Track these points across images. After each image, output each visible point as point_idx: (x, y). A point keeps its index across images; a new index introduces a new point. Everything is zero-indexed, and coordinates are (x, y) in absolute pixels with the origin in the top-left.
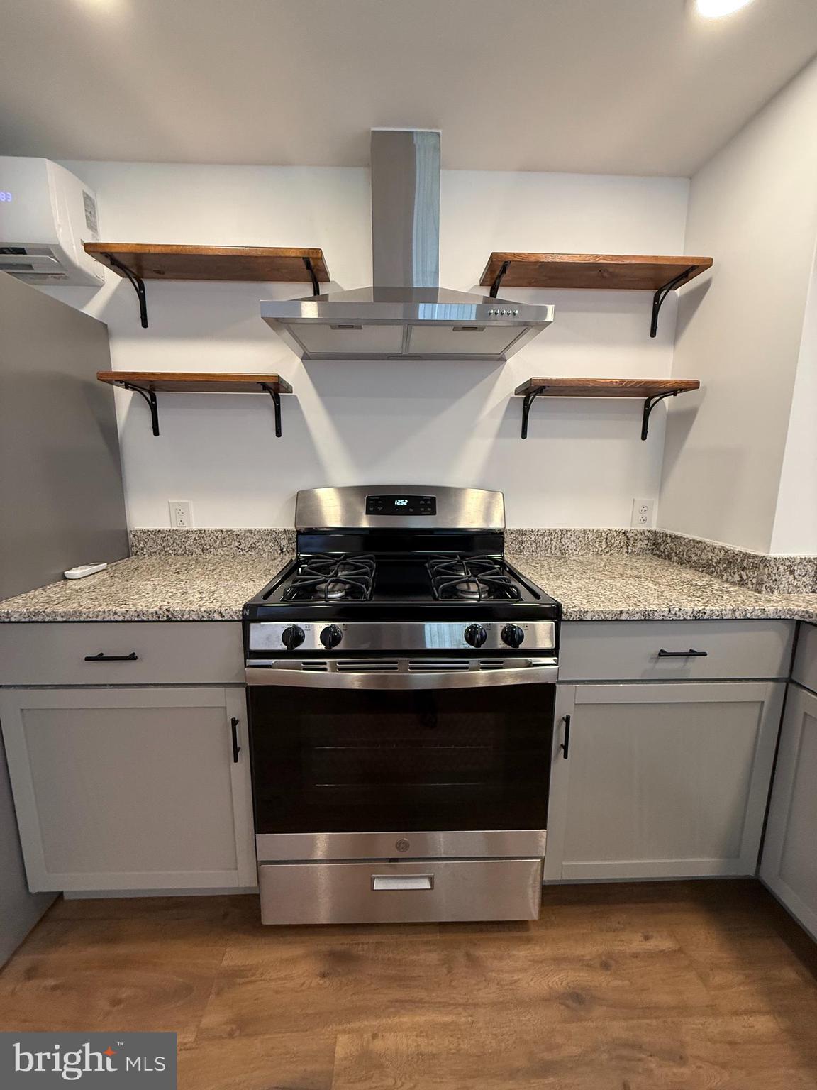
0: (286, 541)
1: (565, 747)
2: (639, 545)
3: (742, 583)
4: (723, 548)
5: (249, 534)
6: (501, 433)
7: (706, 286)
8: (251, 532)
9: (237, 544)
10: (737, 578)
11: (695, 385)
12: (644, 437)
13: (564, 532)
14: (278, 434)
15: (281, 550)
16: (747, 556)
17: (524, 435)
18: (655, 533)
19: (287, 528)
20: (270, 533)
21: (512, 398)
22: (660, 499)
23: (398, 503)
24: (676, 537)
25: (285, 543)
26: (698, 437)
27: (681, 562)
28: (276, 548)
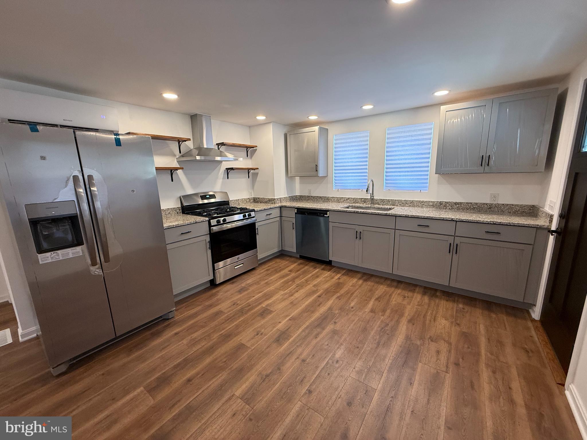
0: (178, 210)
1: (258, 234)
2: (251, 201)
3: (272, 203)
4: (268, 198)
5: (168, 210)
6: (223, 178)
7: (256, 149)
8: (168, 209)
9: (165, 213)
10: (271, 203)
11: (258, 169)
12: (249, 178)
13: (239, 200)
14: (172, 181)
15: (177, 213)
16: (272, 199)
17: (228, 179)
18: (254, 198)
19: (178, 207)
20: (174, 208)
21: (225, 170)
22: (253, 190)
23: (207, 196)
24: (259, 198)
25: (178, 211)
26: (259, 178)
27: (261, 203)
28: (176, 212)
